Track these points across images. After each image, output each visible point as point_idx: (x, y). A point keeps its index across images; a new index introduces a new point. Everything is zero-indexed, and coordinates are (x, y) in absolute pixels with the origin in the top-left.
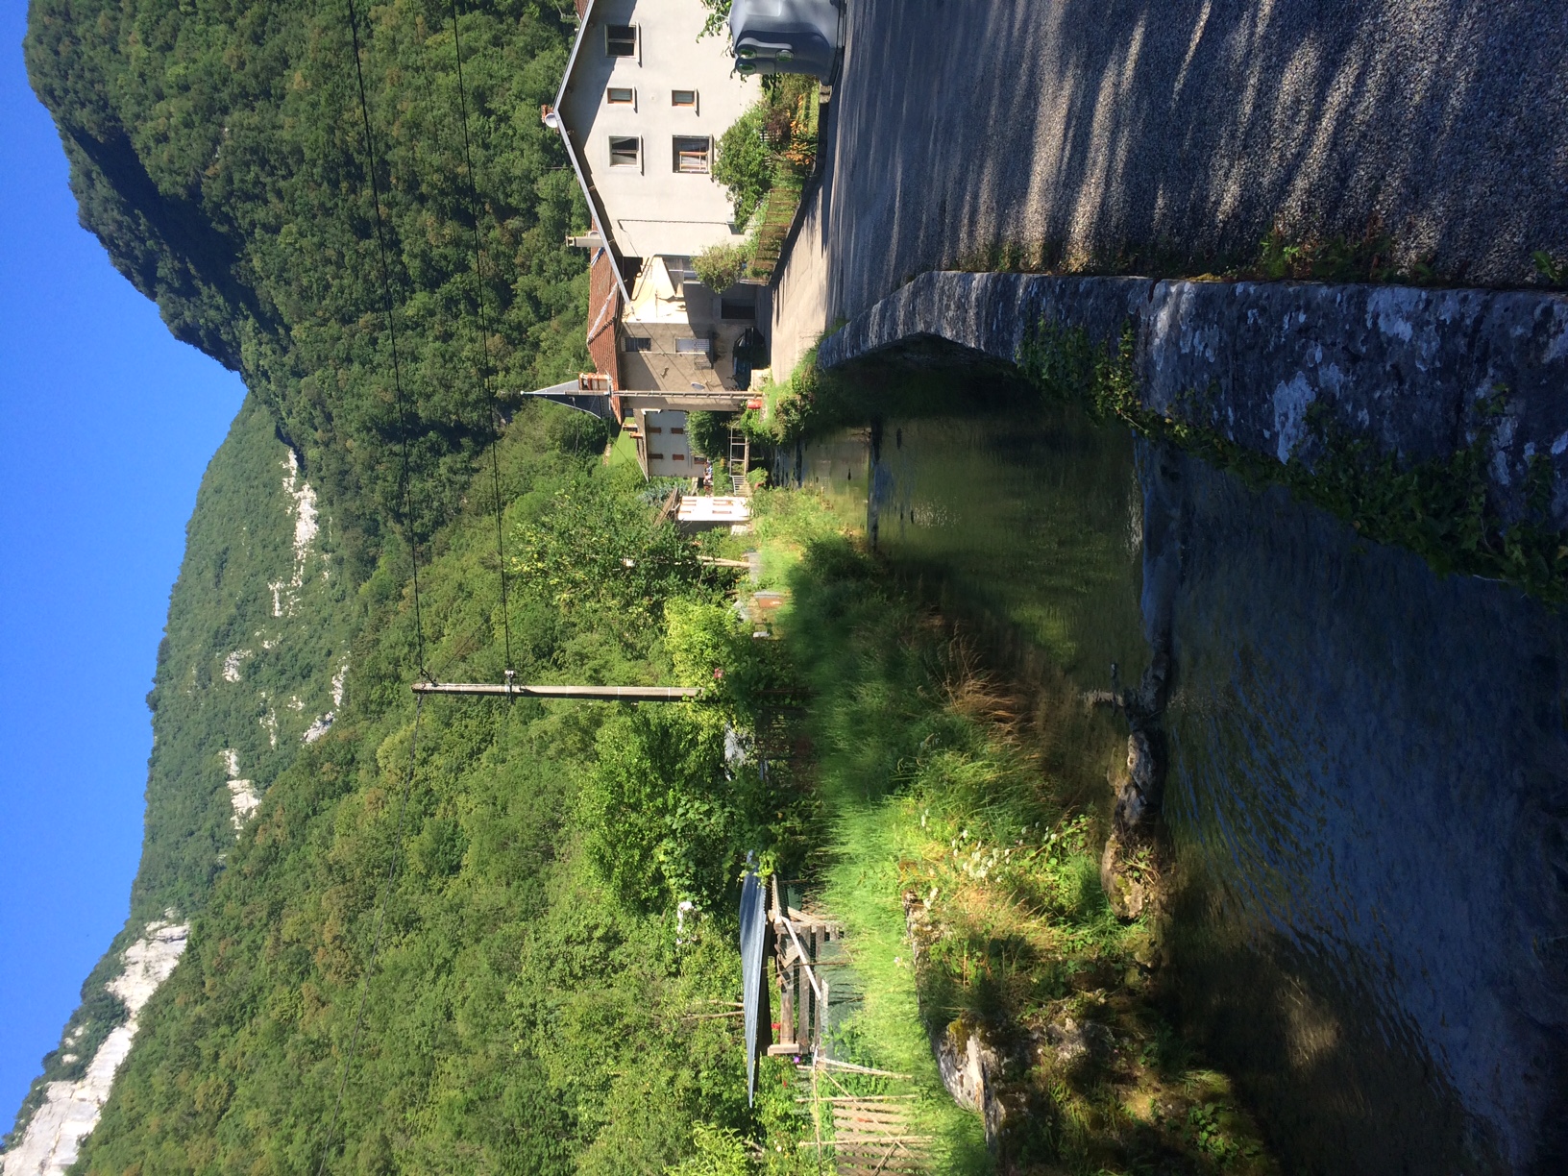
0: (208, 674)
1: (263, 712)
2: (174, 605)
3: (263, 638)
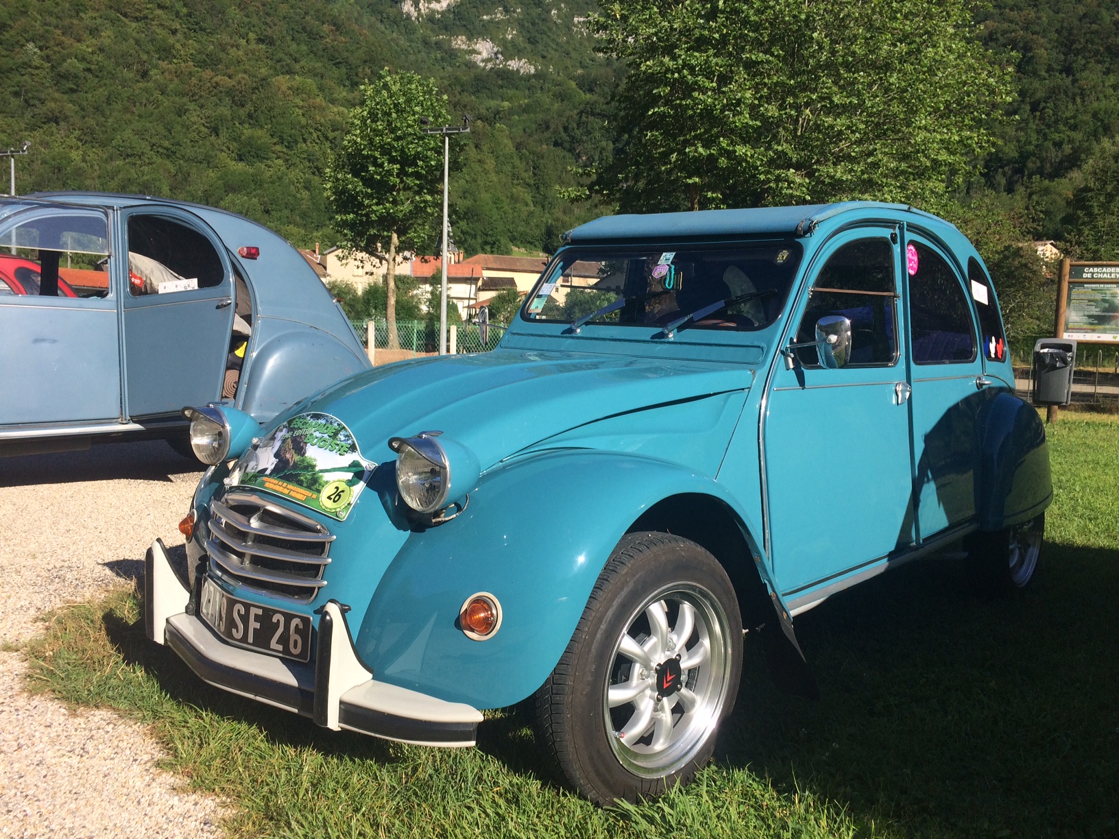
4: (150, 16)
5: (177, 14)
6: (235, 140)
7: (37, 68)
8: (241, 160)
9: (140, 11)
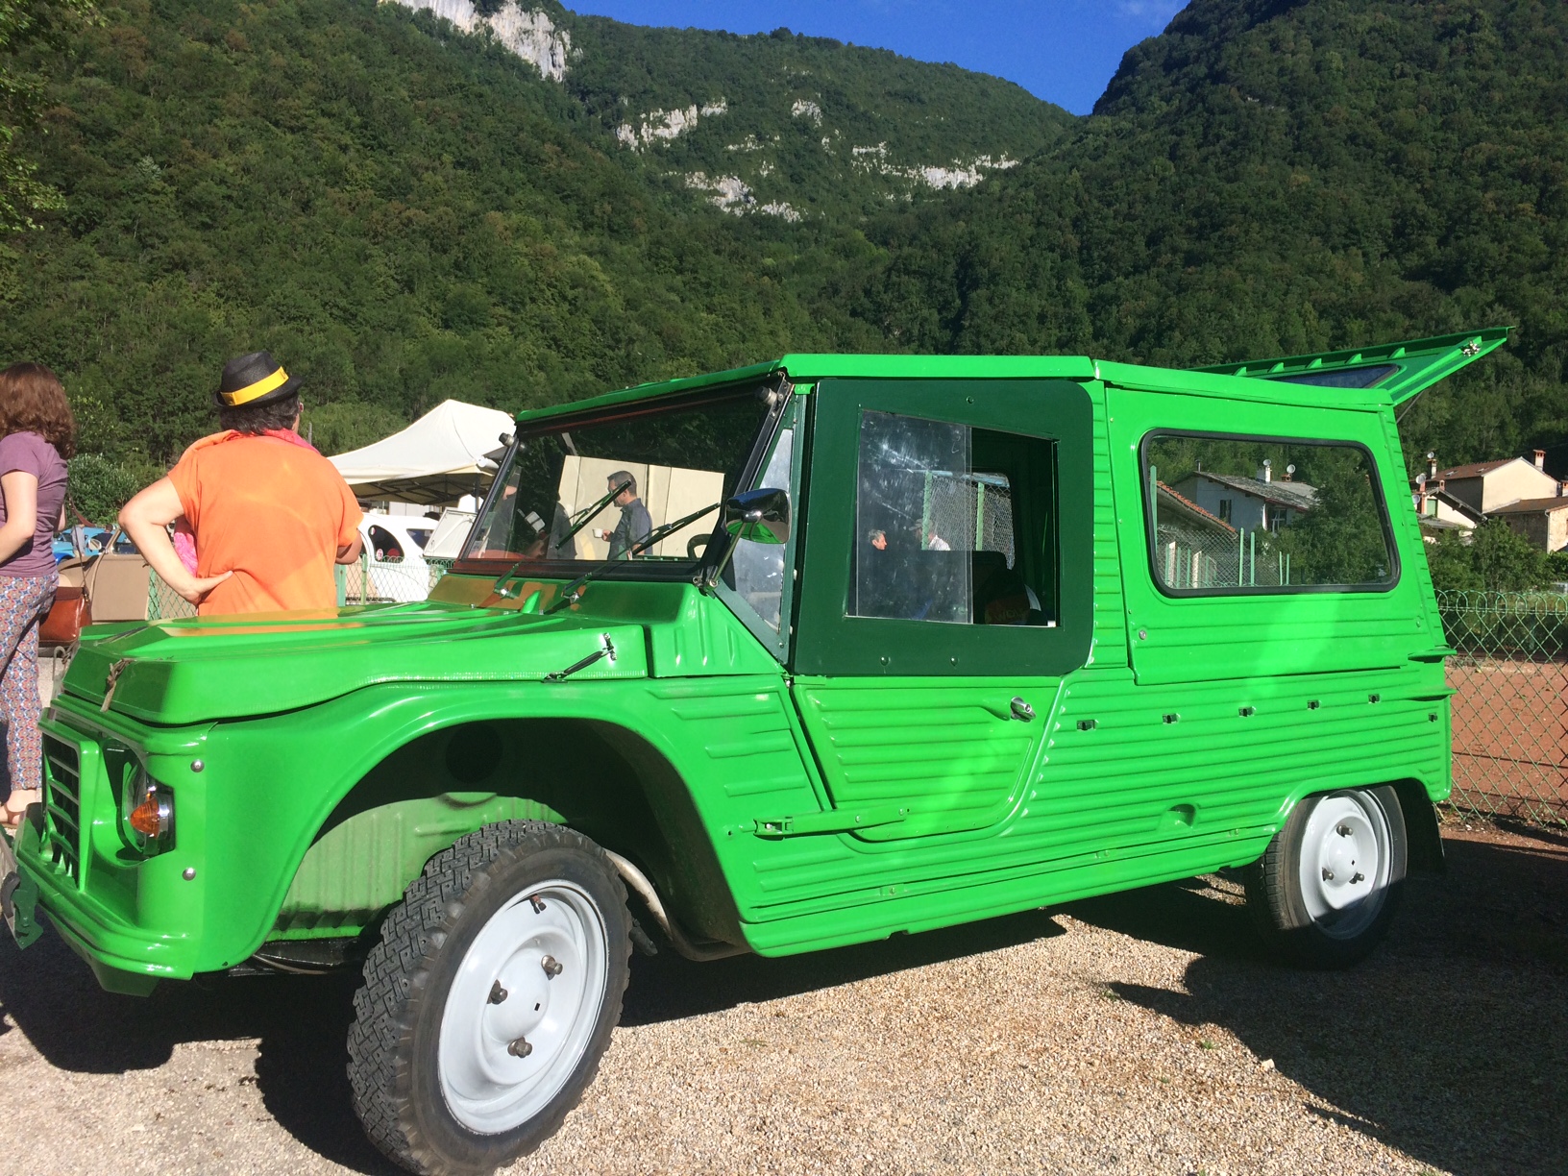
0: (801, 87)
1: (760, 138)
2: (873, 52)
3: (832, 137)
4: (311, 126)
5: (348, 124)
6: (438, 298)
7: (156, 193)
8: (447, 327)
9: (298, 119)
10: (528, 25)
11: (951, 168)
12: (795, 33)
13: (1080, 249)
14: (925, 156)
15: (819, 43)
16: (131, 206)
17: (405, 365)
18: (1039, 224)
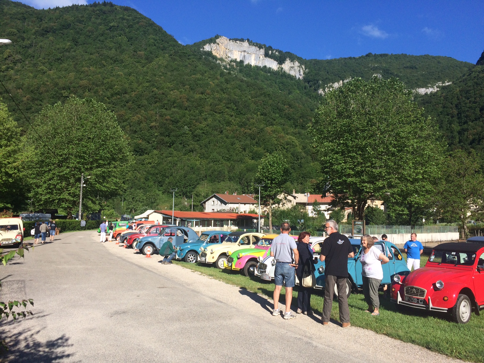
0: (375, 70)
2: (399, 55)
4: (224, 112)
5: (233, 110)
6: (251, 152)
8: (253, 159)
9: (220, 110)
10: (293, 65)
11: (427, 87)
12: (373, 54)
13: (458, 114)
14: (418, 85)
15: (381, 55)
16: (182, 138)
17: (240, 171)
18: (444, 107)
